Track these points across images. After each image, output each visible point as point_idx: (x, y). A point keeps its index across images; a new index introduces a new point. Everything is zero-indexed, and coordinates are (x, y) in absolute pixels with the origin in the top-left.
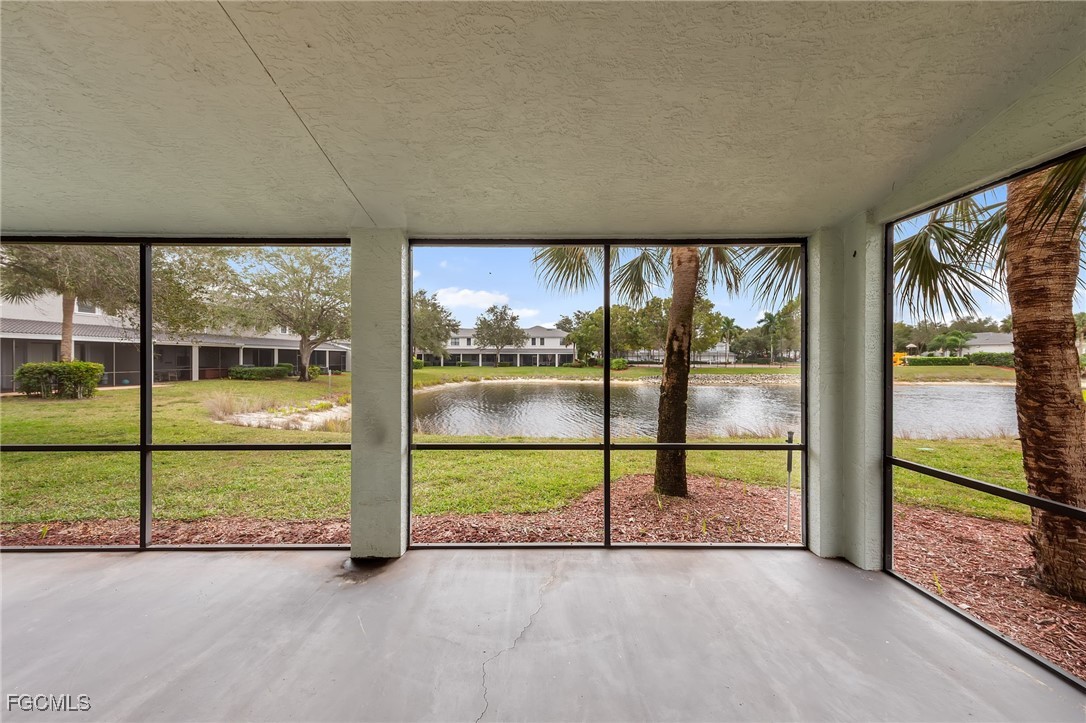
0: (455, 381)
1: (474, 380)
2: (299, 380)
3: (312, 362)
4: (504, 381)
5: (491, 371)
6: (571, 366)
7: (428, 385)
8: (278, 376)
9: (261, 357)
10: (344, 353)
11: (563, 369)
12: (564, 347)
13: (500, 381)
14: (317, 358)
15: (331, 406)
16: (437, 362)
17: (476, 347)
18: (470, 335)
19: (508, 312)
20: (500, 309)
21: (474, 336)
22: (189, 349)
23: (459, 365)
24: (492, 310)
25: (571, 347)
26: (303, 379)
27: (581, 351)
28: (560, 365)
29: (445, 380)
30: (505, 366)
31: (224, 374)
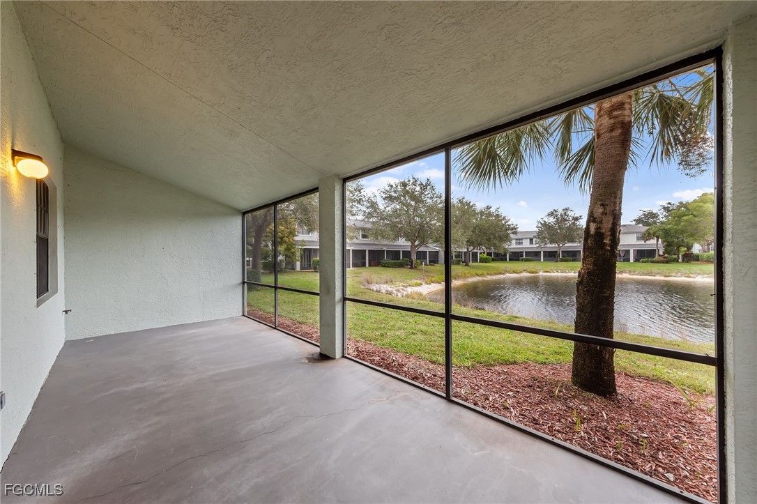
0: (514, 272)
1: (533, 273)
2: (410, 268)
3: (418, 258)
4: (564, 274)
5: (551, 265)
6: (653, 262)
7: (491, 275)
8: (401, 265)
9: (394, 255)
10: (437, 252)
11: (639, 264)
12: (643, 242)
13: (559, 274)
14: (422, 255)
15: (422, 284)
16: (504, 258)
17: (537, 245)
18: (531, 236)
19: (569, 213)
20: (560, 211)
21: (535, 237)
22: (365, 251)
23: (522, 260)
24: (551, 214)
25: (653, 241)
26: (411, 268)
27: (668, 246)
28: (637, 260)
29: (506, 271)
30: (567, 261)
31: (377, 264)
